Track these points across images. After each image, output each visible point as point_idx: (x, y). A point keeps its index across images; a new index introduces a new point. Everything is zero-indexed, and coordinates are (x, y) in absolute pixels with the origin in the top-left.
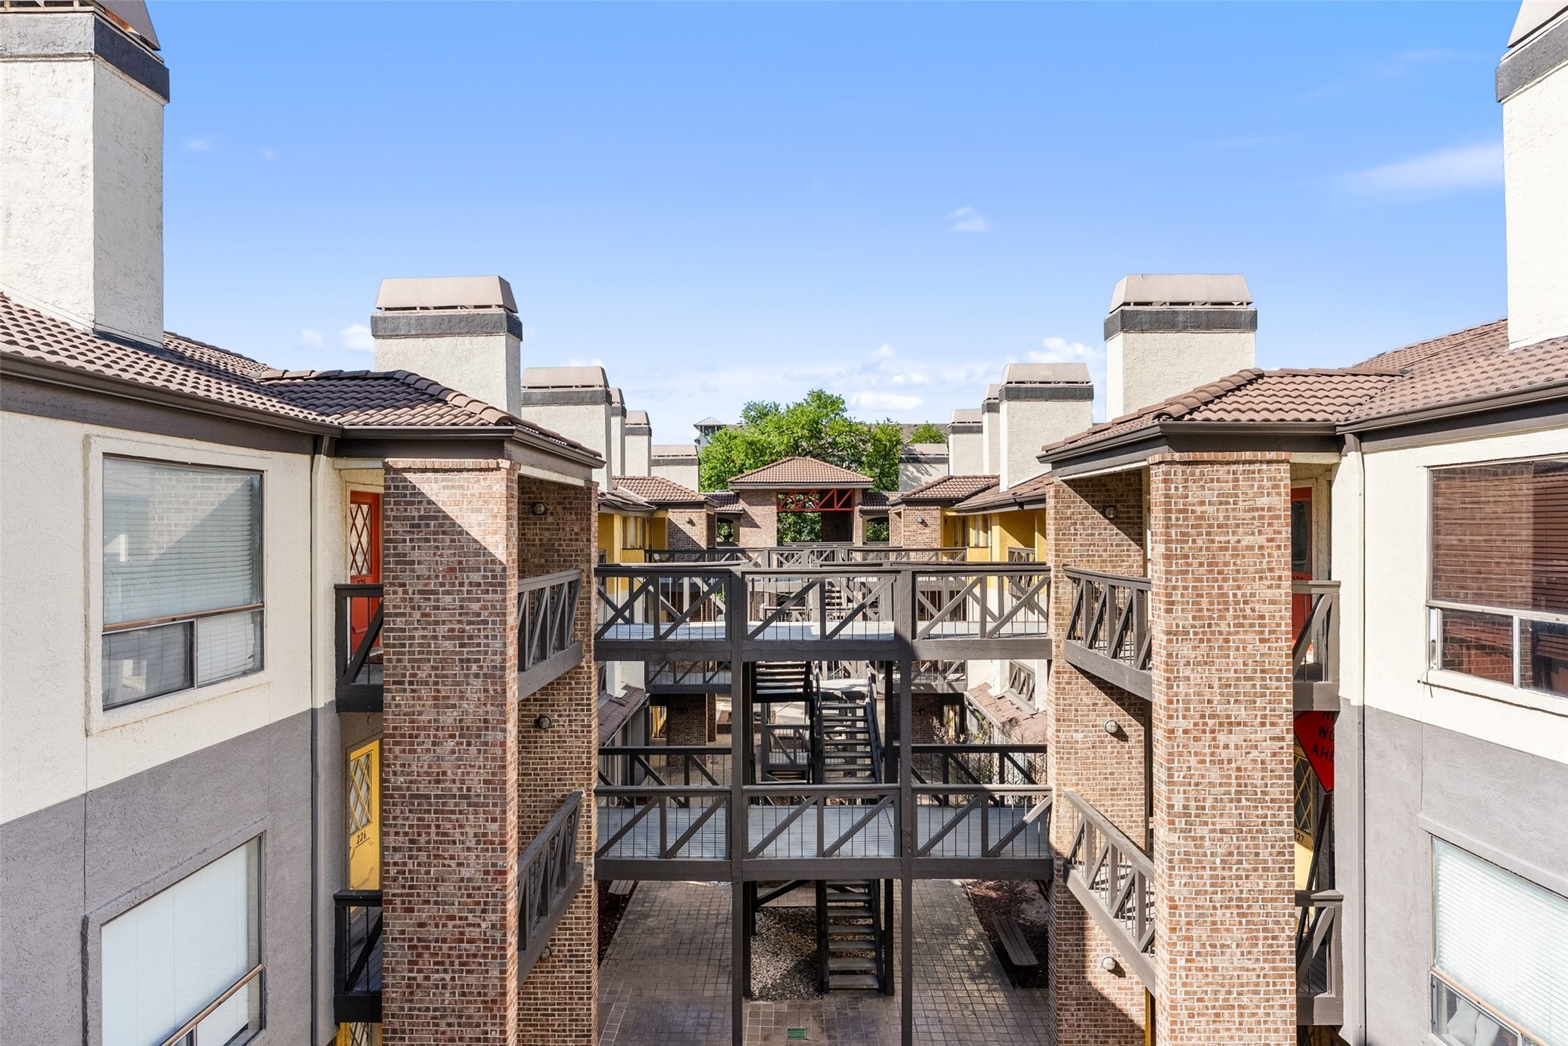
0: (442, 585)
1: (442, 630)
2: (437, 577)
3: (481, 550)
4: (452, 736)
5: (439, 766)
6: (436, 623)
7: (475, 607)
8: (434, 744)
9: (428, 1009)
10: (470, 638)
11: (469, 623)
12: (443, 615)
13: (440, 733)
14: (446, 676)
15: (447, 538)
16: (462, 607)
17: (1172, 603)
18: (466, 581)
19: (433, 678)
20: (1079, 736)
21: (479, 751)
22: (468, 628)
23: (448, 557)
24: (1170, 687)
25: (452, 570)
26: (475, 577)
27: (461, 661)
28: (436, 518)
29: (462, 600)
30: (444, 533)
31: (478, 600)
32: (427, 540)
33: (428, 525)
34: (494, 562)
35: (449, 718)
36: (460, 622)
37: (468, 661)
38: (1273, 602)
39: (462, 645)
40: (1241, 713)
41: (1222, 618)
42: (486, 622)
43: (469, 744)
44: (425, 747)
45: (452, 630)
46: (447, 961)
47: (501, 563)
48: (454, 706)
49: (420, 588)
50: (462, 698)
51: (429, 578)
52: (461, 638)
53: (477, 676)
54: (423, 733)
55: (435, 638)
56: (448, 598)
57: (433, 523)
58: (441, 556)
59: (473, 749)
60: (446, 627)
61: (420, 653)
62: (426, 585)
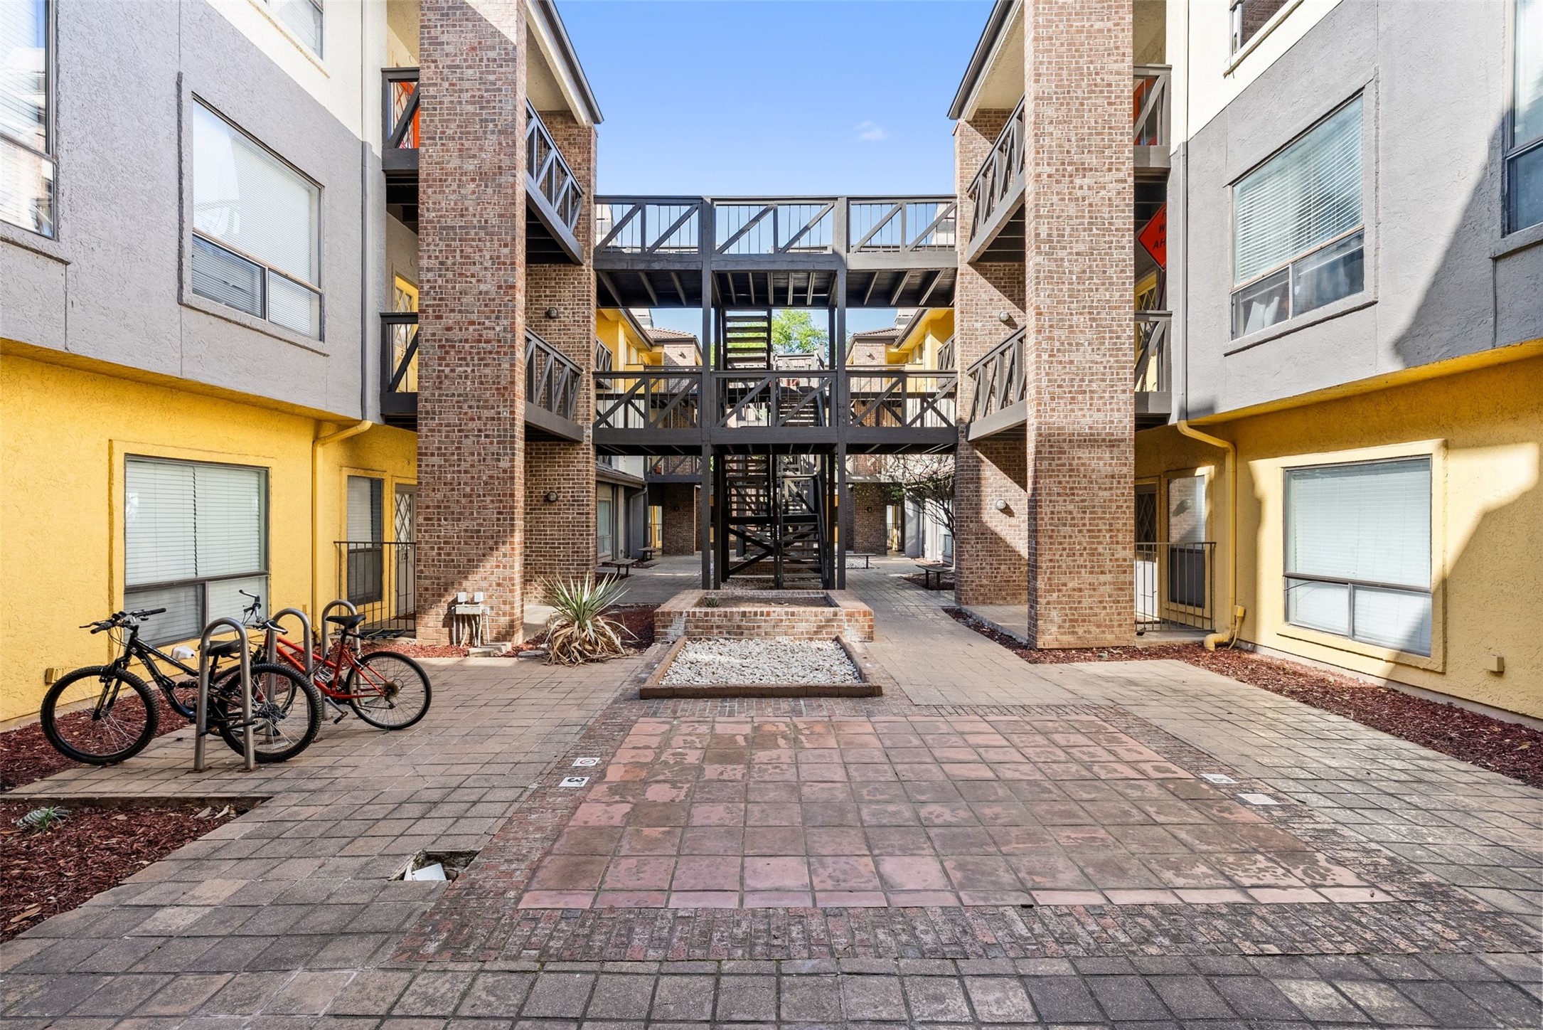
0: (466, 60)
1: (466, 96)
2: (462, 54)
3: (496, 33)
4: (473, 180)
5: (463, 204)
6: (461, 91)
7: (492, 78)
8: (459, 186)
9: (453, 395)
10: (488, 102)
11: (487, 91)
12: (467, 85)
13: (464, 178)
14: (469, 133)
15: (470, 24)
16: (481, 79)
18: (485, 58)
19: (459, 135)
20: (978, 325)
21: (494, 191)
22: (485, 94)
23: (471, 39)
25: (474, 49)
26: (492, 54)
27: (481, 120)
28: (461, 8)
29: (481, 73)
30: (467, 20)
31: (494, 73)
32: (454, 26)
33: (455, 14)
34: (507, 42)
35: (470, 166)
36: (479, 90)
37: (487, 121)
38: (1118, 73)
39: (481, 108)
41: (1078, 86)
42: (500, 90)
43: (486, 186)
44: (452, 188)
45: (473, 96)
46: (469, 357)
47: (512, 43)
48: (474, 156)
49: (449, 63)
50: (481, 150)
51: (455, 55)
52: (479, 103)
53: (493, 133)
54: (450, 178)
55: (460, 103)
56: (470, 72)
57: (458, 12)
58: (465, 38)
59: (490, 191)
60: (469, 95)
61: (448, 114)
62: (453, 61)
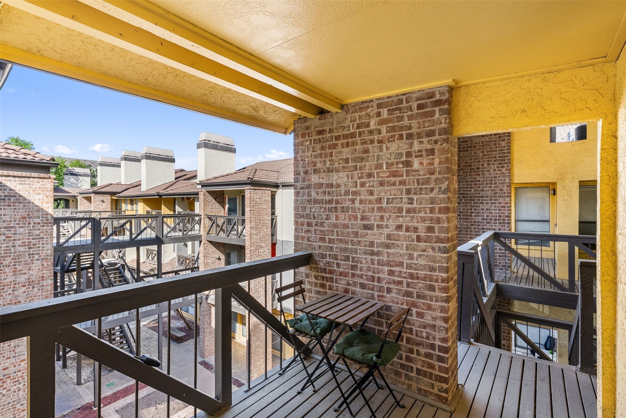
0: (18, 224)
1: (18, 243)
2: (15, 221)
3: (40, 210)
4: (23, 286)
5: (16, 299)
6: (15, 240)
7: (37, 232)
8: (13, 291)
9: (9, 403)
10: (34, 245)
11: (33, 239)
12: (18, 237)
13: (17, 286)
14: (21, 262)
15: (22, 205)
16: (29, 233)
17: (251, 221)
18: (32, 222)
19: (13, 263)
21: (39, 290)
22: (33, 241)
23: (22, 212)
24: (251, 240)
25: (25, 218)
26: (37, 220)
27: (30, 254)
28: (15, 196)
29: (29, 230)
30: (19, 203)
31: (39, 230)
32: (9, 206)
33: (10, 199)
34: (47, 214)
35: (22, 279)
36: (28, 239)
37: (33, 254)
39: (29, 248)
40: (263, 244)
42: (43, 238)
43: (33, 288)
44: (8, 293)
45: (24, 242)
46: (21, 379)
47: (51, 215)
48: (25, 273)
49: (5, 226)
50: (29, 270)
51: (11, 221)
52: (28, 245)
53: (38, 260)
54: (6, 288)
55: (14, 246)
56: (22, 230)
57: (12, 198)
58: (18, 212)
59: (36, 290)
60: (21, 241)
61: (4, 253)
62: (8, 224)
